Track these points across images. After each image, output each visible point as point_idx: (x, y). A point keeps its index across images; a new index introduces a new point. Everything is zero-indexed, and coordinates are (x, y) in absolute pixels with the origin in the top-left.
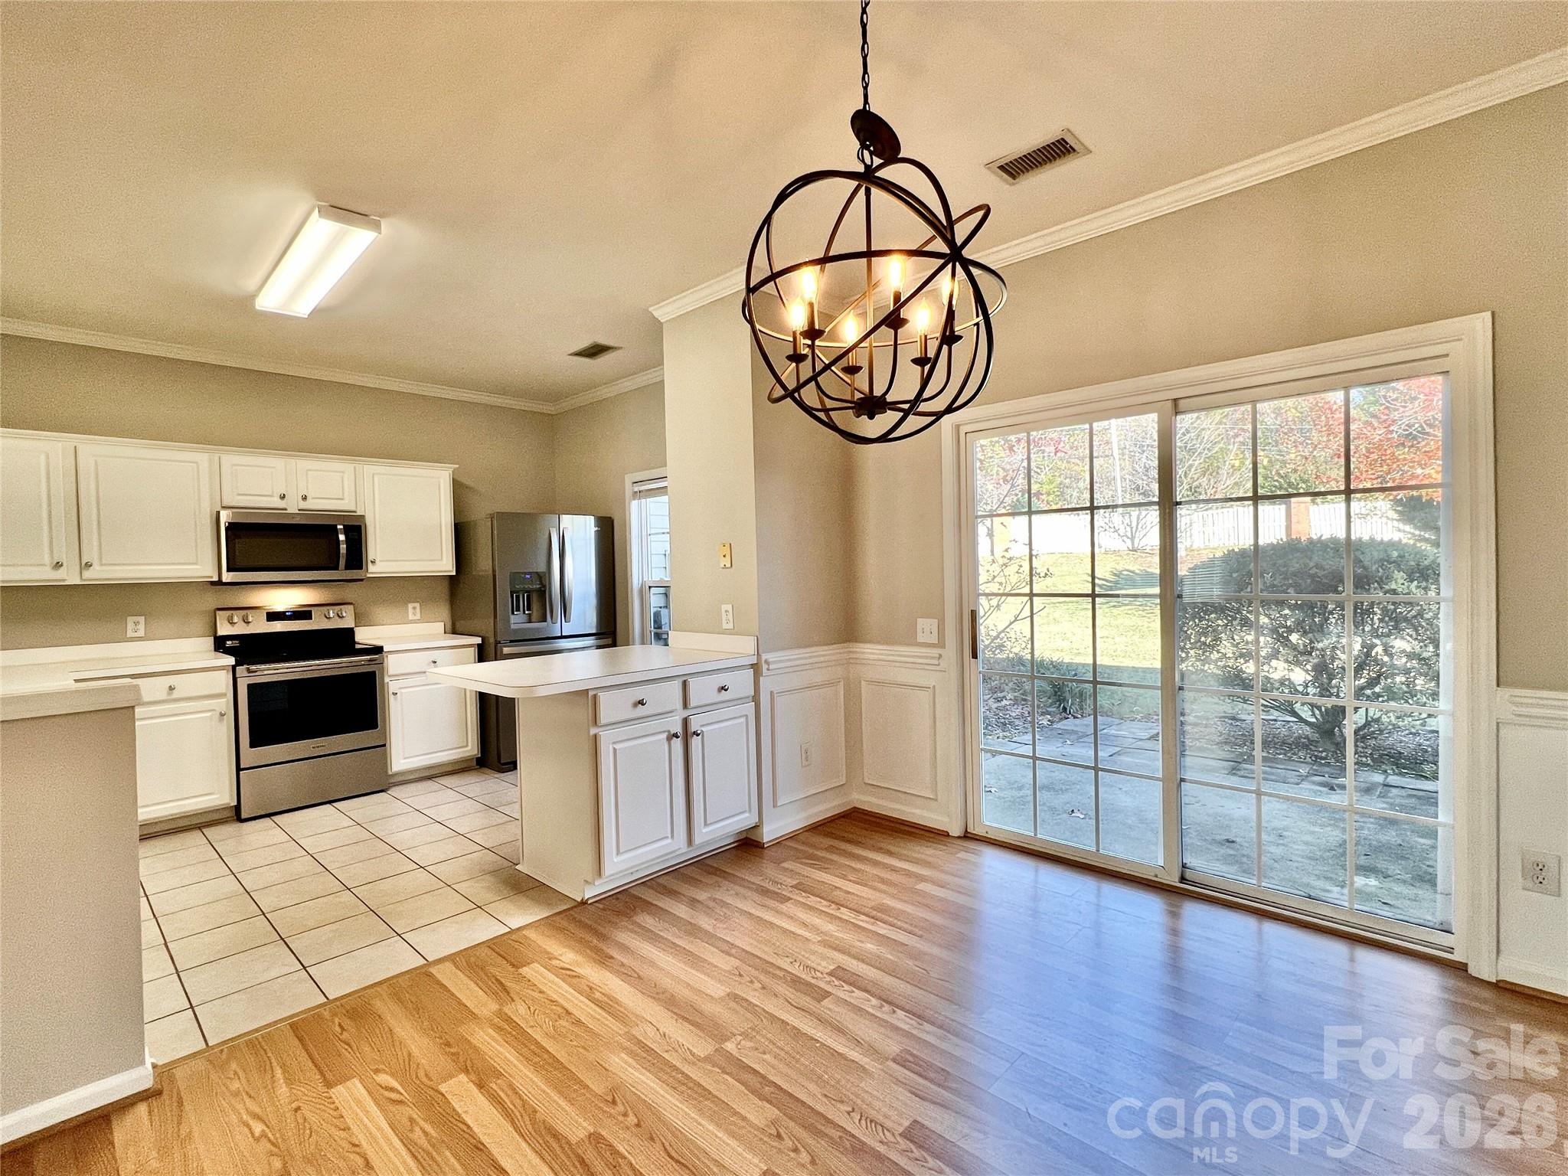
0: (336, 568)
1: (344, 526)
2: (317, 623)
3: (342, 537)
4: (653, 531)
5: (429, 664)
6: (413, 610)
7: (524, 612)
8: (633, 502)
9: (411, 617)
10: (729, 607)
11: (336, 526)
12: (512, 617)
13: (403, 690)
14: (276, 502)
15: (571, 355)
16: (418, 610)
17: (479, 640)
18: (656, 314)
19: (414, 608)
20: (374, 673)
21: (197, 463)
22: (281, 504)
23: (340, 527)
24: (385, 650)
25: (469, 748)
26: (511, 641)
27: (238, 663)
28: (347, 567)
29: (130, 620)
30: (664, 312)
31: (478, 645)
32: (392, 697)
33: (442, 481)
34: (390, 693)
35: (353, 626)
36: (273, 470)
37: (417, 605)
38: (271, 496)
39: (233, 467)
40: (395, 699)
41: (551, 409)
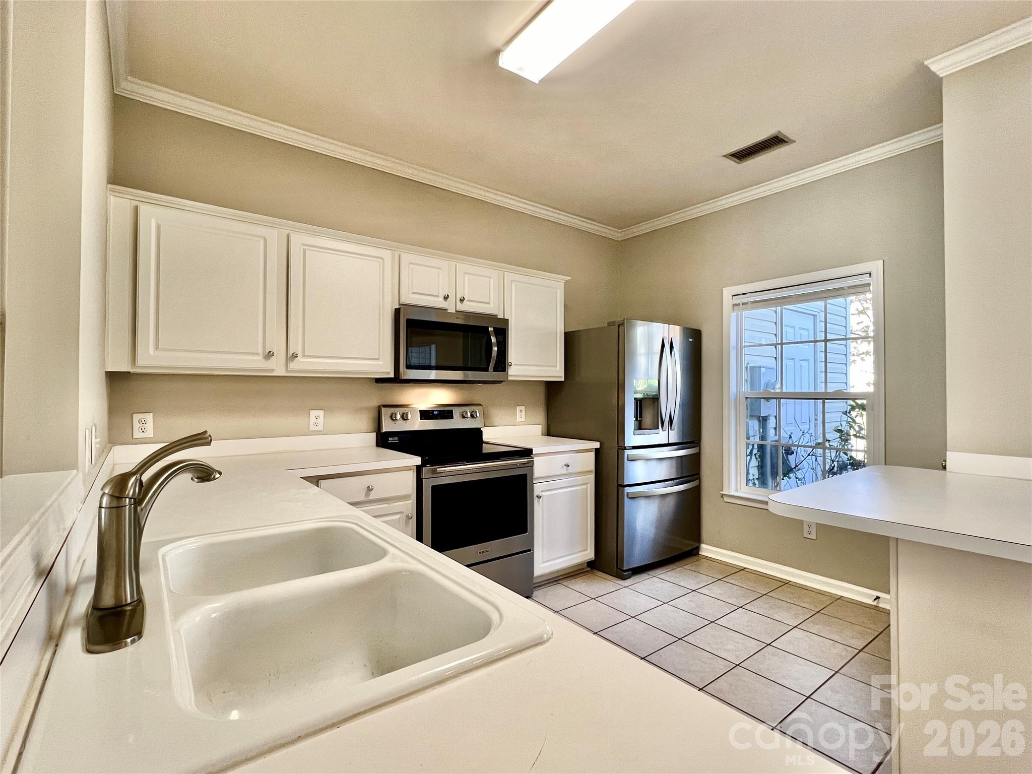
1: (494, 328)
2: (457, 423)
5: (562, 468)
6: (520, 414)
7: (637, 419)
8: (732, 314)
9: (519, 419)
11: (487, 328)
13: (544, 494)
14: (439, 303)
15: (726, 155)
16: (523, 413)
17: (597, 445)
18: (934, 68)
19: (521, 411)
20: (526, 475)
21: (382, 259)
22: (441, 304)
23: (491, 329)
24: (533, 453)
26: (633, 448)
27: (424, 463)
28: (495, 369)
29: (313, 413)
30: (940, 66)
31: (596, 449)
32: (536, 500)
33: (559, 291)
34: (535, 495)
35: (481, 426)
36: (440, 271)
37: (523, 408)
38: (437, 296)
39: (411, 266)
40: (539, 502)
41: (618, 235)
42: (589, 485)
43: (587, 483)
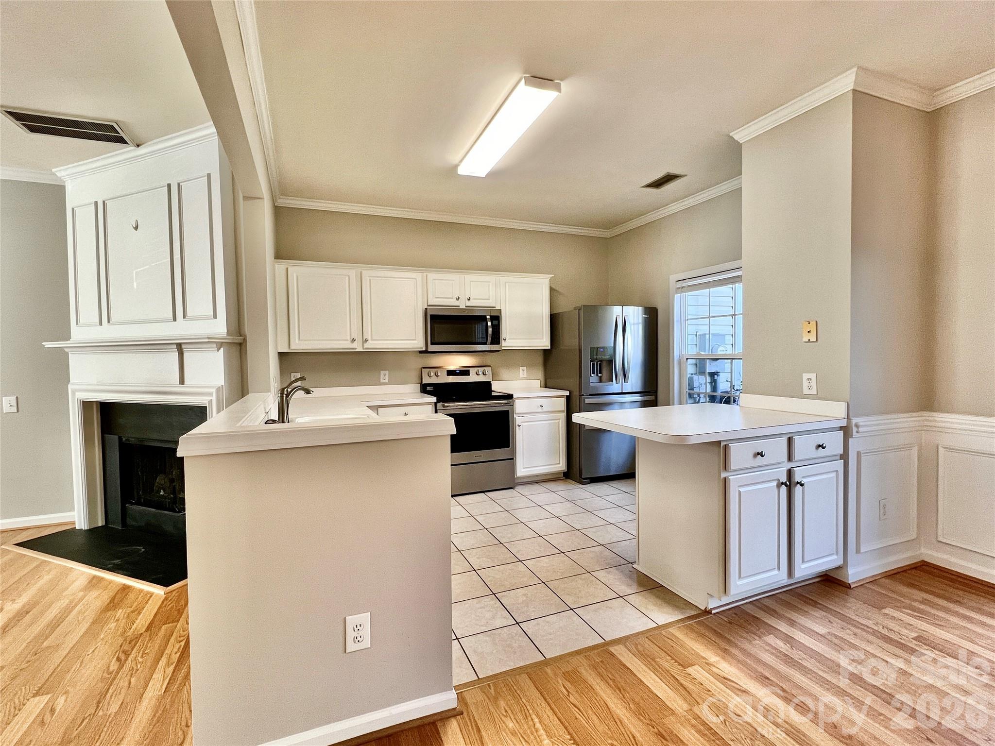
0: (485, 343)
1: (490, 316)
2: (472, 378)
3: (489, 324)
4: (690, 317)
5: (537, 408)
6: (523, 372)
7: (597, 375)
8: (676, 295)
9: (522, 376)
10: (813, 376)
11: (486, 316)
12: (590, 377)
13: (523, 424)
14: (453, 302)
15: (643, 187)
16: (525, 371)
17: (567, 393)
18: (736, 137)
19: (523, 370)
20: (508, 411)
21: (416, 279)
22: (457, 303)
23: (488, 317)
24: (514, 397)
25: (561, 465)
26: (590, 395)
27: (438, 401)
28: (492, 343)
29: (382, 372)
30: (740, 136)
31: (567, 396)
32: (517, 428)
33: (544, 286)
34: (517, 425)
35: (491, 380)
36: (454, 282)
37: (525, 368)
38: (452, 298)
39: (434, 281)
40: (519, 429)
41: (607, 234)
42: (560, 420)
43: (559, 419)
